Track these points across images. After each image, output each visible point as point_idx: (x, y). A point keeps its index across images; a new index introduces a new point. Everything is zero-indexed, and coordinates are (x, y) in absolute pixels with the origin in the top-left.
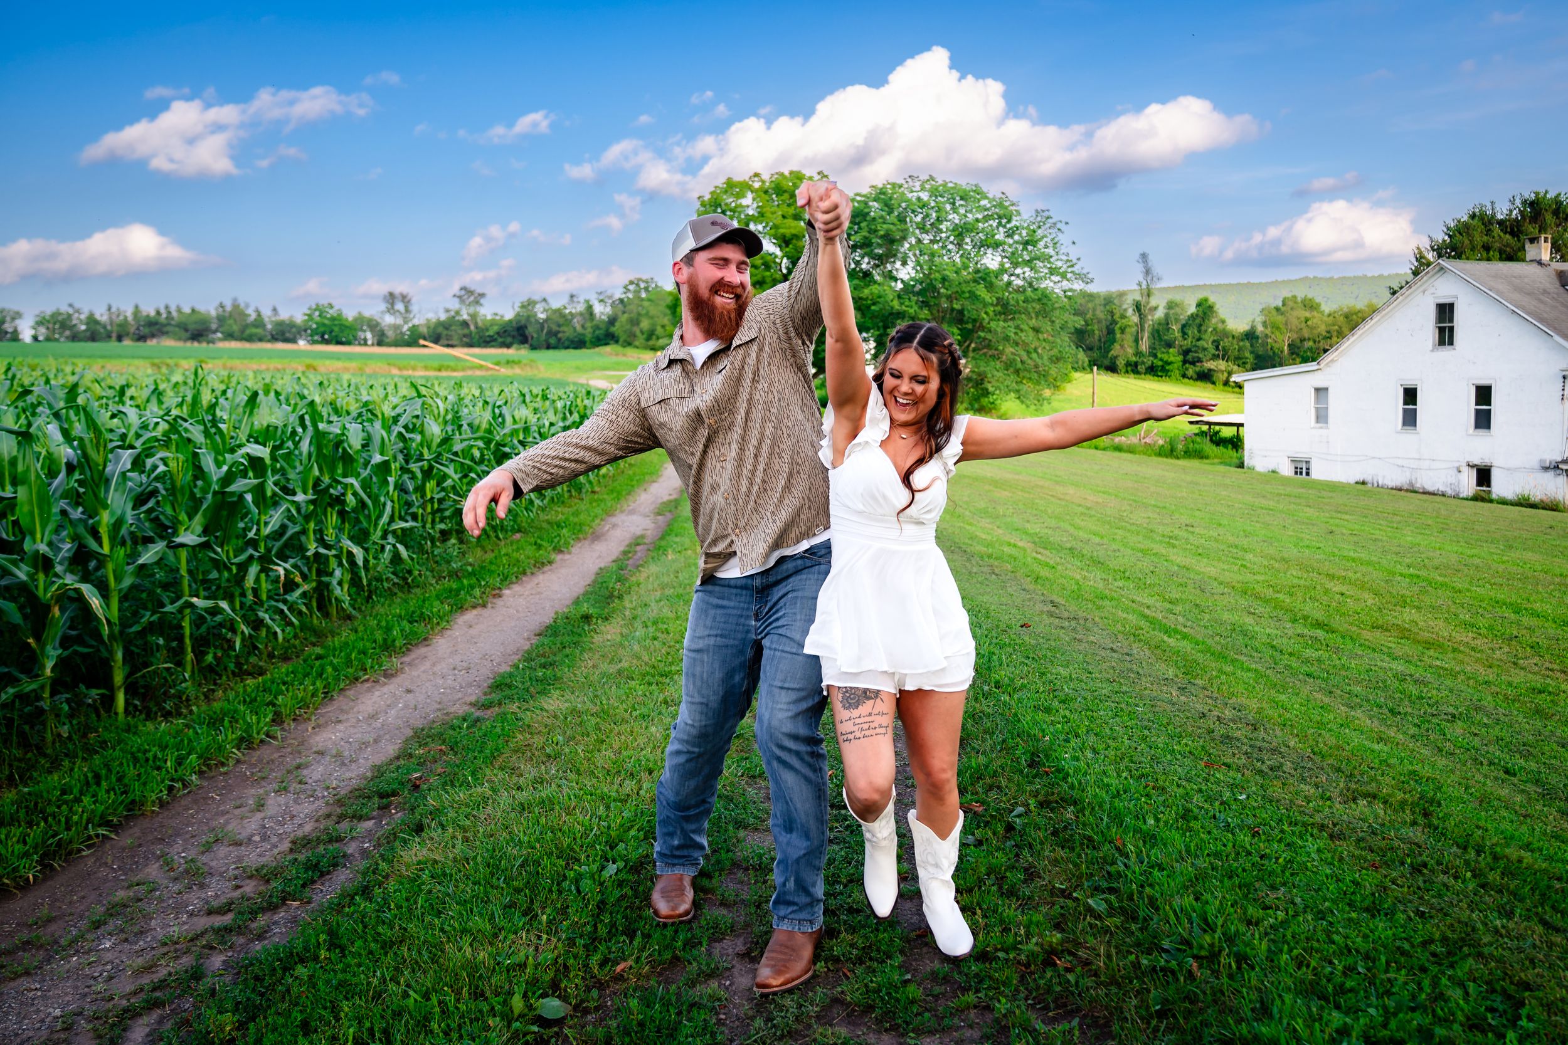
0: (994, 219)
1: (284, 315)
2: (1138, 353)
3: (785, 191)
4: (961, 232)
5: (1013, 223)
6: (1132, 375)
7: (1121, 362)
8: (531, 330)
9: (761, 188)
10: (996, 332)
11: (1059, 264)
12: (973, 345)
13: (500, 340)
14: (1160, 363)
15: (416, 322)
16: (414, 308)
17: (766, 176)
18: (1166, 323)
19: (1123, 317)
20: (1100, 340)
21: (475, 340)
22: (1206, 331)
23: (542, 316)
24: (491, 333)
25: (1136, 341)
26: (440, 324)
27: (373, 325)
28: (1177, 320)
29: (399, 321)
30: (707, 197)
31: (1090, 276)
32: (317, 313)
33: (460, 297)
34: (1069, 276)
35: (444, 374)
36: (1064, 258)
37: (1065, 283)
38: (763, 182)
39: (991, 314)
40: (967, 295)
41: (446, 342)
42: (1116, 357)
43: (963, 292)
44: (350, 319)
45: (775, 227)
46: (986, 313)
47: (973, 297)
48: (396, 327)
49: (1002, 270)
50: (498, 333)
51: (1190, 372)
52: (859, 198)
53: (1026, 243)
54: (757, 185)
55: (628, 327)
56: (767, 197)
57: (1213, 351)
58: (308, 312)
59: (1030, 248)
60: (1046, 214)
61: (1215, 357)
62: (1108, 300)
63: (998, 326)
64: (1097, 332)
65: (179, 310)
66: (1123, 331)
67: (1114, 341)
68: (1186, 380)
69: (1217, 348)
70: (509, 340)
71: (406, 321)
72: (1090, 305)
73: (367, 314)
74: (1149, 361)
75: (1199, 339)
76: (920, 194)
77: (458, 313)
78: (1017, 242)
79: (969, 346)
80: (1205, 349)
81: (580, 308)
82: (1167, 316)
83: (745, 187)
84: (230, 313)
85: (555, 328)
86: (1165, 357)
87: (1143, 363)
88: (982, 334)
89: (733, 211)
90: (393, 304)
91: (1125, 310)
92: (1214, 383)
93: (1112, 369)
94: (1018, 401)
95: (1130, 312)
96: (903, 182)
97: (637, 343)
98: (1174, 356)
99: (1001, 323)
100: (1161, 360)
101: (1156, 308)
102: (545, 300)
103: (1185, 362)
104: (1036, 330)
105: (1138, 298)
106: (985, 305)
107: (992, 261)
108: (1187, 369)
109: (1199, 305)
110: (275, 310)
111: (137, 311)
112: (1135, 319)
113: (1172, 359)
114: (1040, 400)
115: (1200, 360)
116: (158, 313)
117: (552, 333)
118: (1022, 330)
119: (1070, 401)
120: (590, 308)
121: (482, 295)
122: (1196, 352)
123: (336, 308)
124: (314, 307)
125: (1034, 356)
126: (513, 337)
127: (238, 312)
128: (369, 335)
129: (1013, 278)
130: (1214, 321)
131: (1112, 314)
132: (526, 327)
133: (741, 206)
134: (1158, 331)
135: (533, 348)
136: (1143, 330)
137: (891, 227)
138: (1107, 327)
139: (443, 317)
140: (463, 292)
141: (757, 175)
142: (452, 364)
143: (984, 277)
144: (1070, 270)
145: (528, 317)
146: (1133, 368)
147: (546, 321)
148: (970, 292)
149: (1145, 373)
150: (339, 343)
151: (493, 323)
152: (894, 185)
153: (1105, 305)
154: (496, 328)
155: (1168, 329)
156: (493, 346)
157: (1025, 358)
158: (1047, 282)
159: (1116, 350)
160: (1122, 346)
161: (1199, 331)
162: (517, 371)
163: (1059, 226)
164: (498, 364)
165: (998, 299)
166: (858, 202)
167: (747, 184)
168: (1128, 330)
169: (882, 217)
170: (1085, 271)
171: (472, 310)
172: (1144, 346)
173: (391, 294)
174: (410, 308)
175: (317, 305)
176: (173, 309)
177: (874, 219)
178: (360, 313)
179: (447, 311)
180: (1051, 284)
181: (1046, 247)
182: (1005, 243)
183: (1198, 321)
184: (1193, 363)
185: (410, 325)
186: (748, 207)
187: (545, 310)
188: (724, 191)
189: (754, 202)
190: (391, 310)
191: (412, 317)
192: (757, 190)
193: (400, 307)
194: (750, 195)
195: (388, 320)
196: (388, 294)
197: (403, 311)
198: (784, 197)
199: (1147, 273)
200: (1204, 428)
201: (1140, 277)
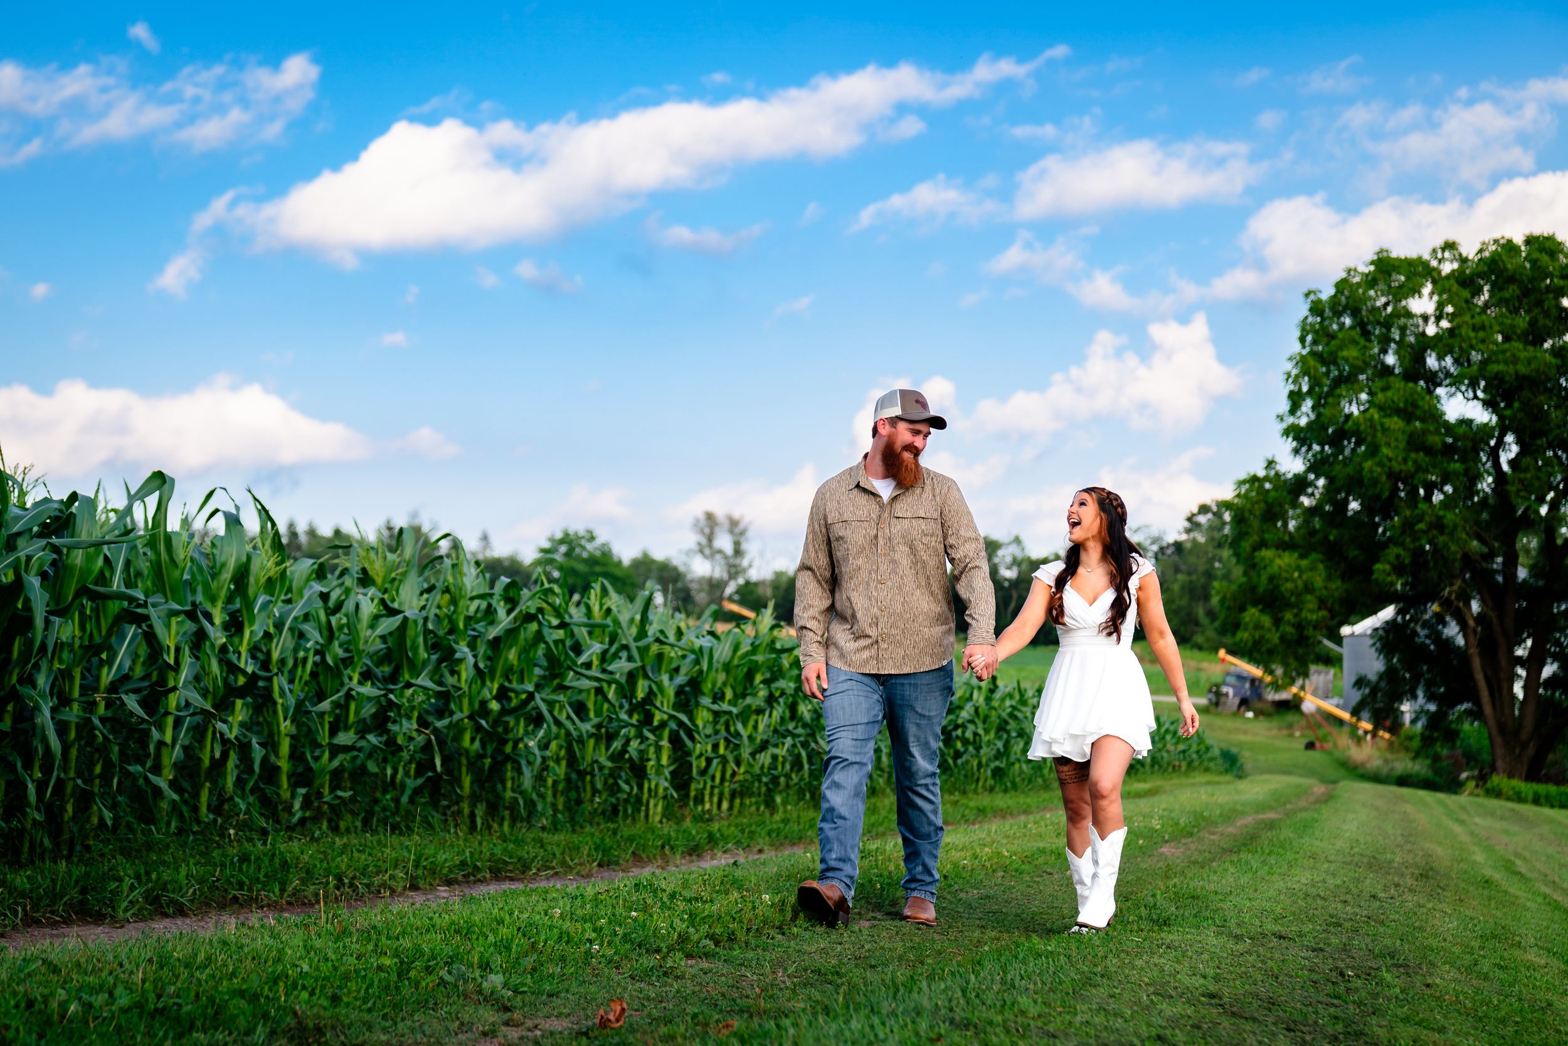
15: (754, 575)
16: (751, 548)
17: (1470, 250)
23: (1010, 574)
27: (670, 577)
29: (720, 571)
30: (1327, 292)
32: (563, 549)
38: (1464, 260)
44: (626, 560)
48: (715, 586)
54: (1447, 268)
55: (1184, 602)
58: (547, 545)
65: (312, 533)
71: (733, 576)
73: (658, 555)
90: (710, 539)
102: (1017, 540)
110: (485, 538)
123: (600, 540)
124: (559, 535)
133: (1409, 315)
141: (1450, 246)
167: (1425, 264)
173: (710, 517)
174: (744, 546)
175: (567, 535)
176: (301, 528)
178: (646, 554)
185: (741, 581)
186: (1426, 318)
187: (1016, 562)
188: (1371, 281)
189: (1440, 306)
190: (707, 549)
191: (745, 563)
192: (1448, 277)
193: (724, 542)
194: (1427, 289)
195: (701, 568)
196: (702, 517)
197: (729, 549)
198: (1506, 294)
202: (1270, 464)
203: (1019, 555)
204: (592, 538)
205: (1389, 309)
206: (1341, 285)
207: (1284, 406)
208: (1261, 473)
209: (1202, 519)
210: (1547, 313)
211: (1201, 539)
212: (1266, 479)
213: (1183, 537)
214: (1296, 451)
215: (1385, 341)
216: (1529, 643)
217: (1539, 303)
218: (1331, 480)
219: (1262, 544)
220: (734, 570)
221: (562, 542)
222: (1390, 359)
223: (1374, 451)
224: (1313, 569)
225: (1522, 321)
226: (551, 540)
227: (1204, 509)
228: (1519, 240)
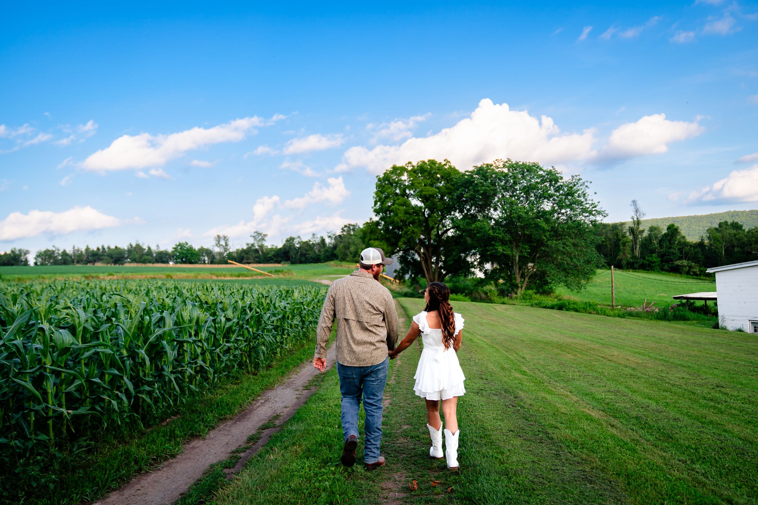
0: (547, 182)
1: (162, 249)
2: (634, 257)
3: (426, 171)
4: (527, 190)
5: (559, 184)
6: (631, 270)
7: (624, 262)
8: (292, 253)
9: (412, 170)
10: (551, 247)
11: (588, 206)
12: (538, 255)
13: (275, 259)
14: (647, 262)
15: (231, 250)
16: (230, 243)
17: (415, 164)
18: (649, 239)
19: (624, 236)
20: (611, 250)
21: (262, 260)
22: (674, 243)
23: (298, 246)
24: (270, 255)
25: (632, 250)
26: (243, 251)
27: (208, 253)
28: (656, 238)
29: (222, 250)
30: (382, 176)
31: (606, 212)
32: (179, 247)
33: (254, 237)
34: (594, 212)
35: (241, 278)
36: (590, 202)
37: (591, 217)
38: (414, 166)
39: (548, 236)
40: (533, 226)
41: (246, 261)
42: (621, 260)
43: (531, 224)
44: (197, 250)
45: (421, 191)
46: (545, 236)
47: (537, 226)
48: (220, 254)
49: (553, 211)
50: (274, 256)
51: (666, 267)
52: (467, 173)
53: (567, 195)
54: (410, 168)
55: (343, 250)
56: (415, 175)
57: (679, 255)
58: (175, 247)
59: (570, 197)
60: (578, 178)
61: (680, 258)
62: (615, 227)
63: (552, 243)
64: (609, 246)
65: (109, 248)
66: (624, 244)
67: (619, 250)
68: (664, 272)
69: (681, 253)
70: (280, 259)
72: (604, 231)
73: (205, 247)
74: (641, 261)
75: (670, 248)
76: (503, 169)
77: (253, 245)
78: (562, 195)
79: (535, 255)
80: (674, 254)
81: (318, 240)
82: (650, 235)
83: (403, 170)
84: (135, 248)
85: (304, 252)
86: (650, 259)
87: (637, 262)
88: (543, 248)
89: (397, 183)
90: (219, 242)
91: (625, 233)
92: (681, 273)
93: (619, 266)
94: (566, 287)
95: (628, 234)
96: (493, 163)
97: (348, 259)
98: (655, 258)
99: (554, 242)
100: (648, 260)
101: (643, 231)
102: (299, 237)
103: (662, 261)
104: (575, 245)
105: (632, 226)
106: (544, 230)
107: (547, 206)
108: (664, 265)
109: (669, 228)
110: (158, 246)
111: (87, 249)
112: (631, 238)
113: (654, 260)
114: (579, 286)
115: (671, 260)
116: (98, 249)
117: (302, 255)
118: (567, 246)
119: (596, 286)
120: (323, 240)
121: (265, 235)
122: (669, 255)
123: (189, 244)
124: (178, 244)
125: (575, 260)
126: (282, 257)
127: (138, 248)
128: (206, 258)
129: (560, 215)
130: (678, 237)
131: (617, 235)
132: (289, 252)
133: (401, 180)
134: (645, 244)
135: (293, 263)
136: (636, 244)
137: (487, 188)
138: (615, 243)
139: (245, 247)
140: (256, 234)
141: (410, 163)
142: (245, 273)
143: (543, 214)
144: (594, 209)
145: (290, 246)
146: (631, 266)
147: (299, 248)
148: (535, 224)
149: (639, 269)
150: (191, 263)
151: (272, 250)
152: (487, 165)
153: (613, 230)
154: (273, 253)
155: (651, 243)
156: (271, 263)
157: (569, 262)
158: (581, 216)
159: (621, 256)
160: (624, 254)
161: (670, 243)
162: (281, 276)
163: (586, 184)
164: (270, 272)
165: (552, 227)
166: (467, 175)
167: (404, 168)
168: (627, 244)
169: (481, 183)
170: (603, 210)
171: (260, 243)
172: (637, 253)
173: (218, 236)
174: (228, 243)
176: (106, 247)
177: (477, 184)
178: (202, 247)
179: (248, 244)
180: (583, 218)
181: (579, 196)
182: (555, 195)
183: (669, 238)
184: (667, 262)
185: (228, 252)
186: (405, 181)
187: (299, 243)
188: (392, 172)
189: (409, 178)
190: (218, 244)
191: (229, 248)
192: (410, 171)
193: (223, 243)
194: (406, 174)
195: (217, 250)
196: (216, 236)
197: (224, 245)
198: (425, 175)
199: (637, 211)
200: (684, 301)
201: (633, 214)
202: (371, 219)
203: (300, 241)
204: (187, 244)
205: (397, 179)
206: (385, 174)
207: (373, 204)
208: (369, 222)
209: (345, 229)
210: (434, 179)
211: (345, 233)
212: (370, 223)
213: (341, 234)
214: (376, 215)
215: (396, 187)
216: (435, 258)
217: (432, 176)
218: (385, 222)
220: (226, 250)
221: (179, 245)
222: (398, 191)
223: (396, 215)
225: (429, 182)
226: (176, 245)
227: (346, 226)
228: (426, 161)
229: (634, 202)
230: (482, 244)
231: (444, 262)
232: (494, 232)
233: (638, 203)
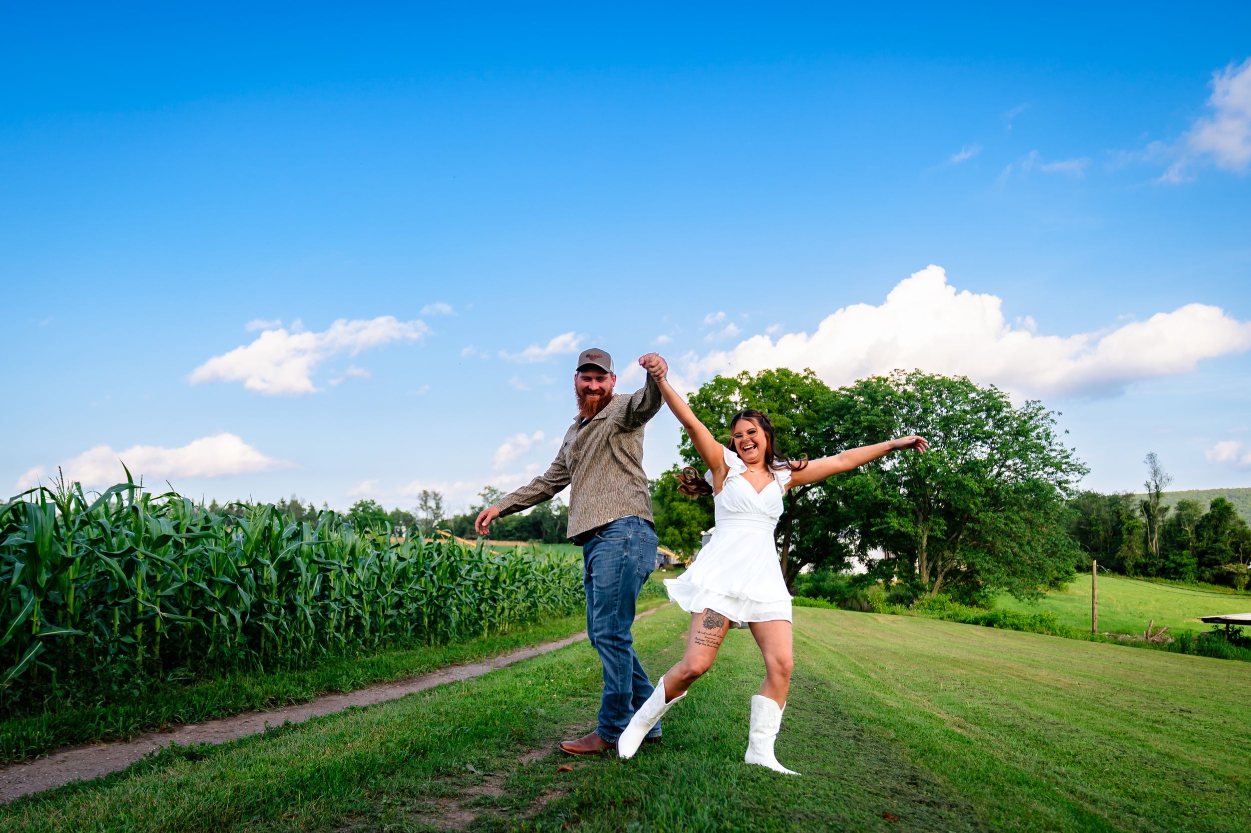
0: (982, 411)
2: (1147, 554)
3: (772, 387)
4: (947, 423)
5: (1003, 414)
6: (1142, 578)
7: (1129, 564)
8: (546, 526)
9: (748, 385)
10: (984, 523)
11: (1053, 454)
12: (961, 537)
13: (518, 534)
14: (1172, 565)
15: (445, 517)
16: (443, 505)
17: (754, 374)
18: (1177, 524)
19: (1130, 517)
20: (1105, 541)
21: (496, 534)
22: (1223, 532)
23: (555, 511)
24: (509, 528)
25: (1146, 542)
26: (465, 518)
27: (407, 519)
28: (1190, 521)
29: (430, 516)
31: (1086, 466)
32: (361, 509)
33: (484, 495)
34: (1064, 466)
36: (1058, 448)
37: (1060, 474)
38: (751, 379)
39: (980, 504)
40: (954, 485)
41: (470, 536)
42: (1124, 558)
43: (950, 482)
46: (974, 503)
47: (960, 487)
48: (428, 522)
49: (991, 461)
50: (516, 528)
51: (1207, 575)
52: (843, 392)
53: (1017, 433)
54: (744, 382)
56: (754, 393)
57: (1233, 554)
58: (353, 507)
59: (1021, 439)
60: (1038, 405)
61: (1235, 560)
62: (1114, 500)
63: (988, 516)
64: (1102, 533)
66: (1130, 532)
67: (1121, 541)
68: (1203, 583)
69: (1237, 551)
70: (525, 535)
71: (436, 518)
72: (1094, 506)
73: (403, 509)
74: (1160, 562)
75: (1216, 541)
76: (906, 387)
78: (1005, 433)
79: (957, 537)
80: (1222, 551)
82: (1178, 516)
83: (733, 383)
84: (289, 507)
86: (1178, 559)
87: (1153, 565)
88: (970, 525)
89: (721, 407)
90: (426, 502)
91: (1133, 511)
92: (1234, 587)
93: (1119, 569)
94: (1010, 594)
95: (1138, 513)
96: (889, 376)
98: (1187, 558)
99: (990, 514)
100: (1174, 562)
101: (1166, 509)
103: (1200, 564)
104: (1029, 522)
105: (1147, 499)
106: (973, 494)
107: (980, 452)
108: (1203, 572)
109: (1214, 505)
112: (1144, 520)
113: (1186, 561)
114: (1035, 595)
115: (1218, 563)
118: (1013, 522)
119: (1072, 600)
122: (1212, 554)
123: (377, 504)
124: (359, 503)
125: (1027, 548)
126: (529, 532)
127: (295, 507)
128: (404, 528)
129: (1003, 469)
130: (1232, 522)
131: (1118, 514)
132: (542, 522)
134: (1169, 532)
135: (547, 542)
136: (1152, 532)
137: (876, 418)
138: (1113, 528)
139: (468, 512)
140: (487, 491)
141: (745, 373)
143: (972, 467)
144: (1064, 461)
145: (542, 512)
146: (1143, 571)
147: (557, 515)
148: (956, 482)
149: (1156, 576)
152: (879, 379)
153: (1111, 506)
154: (514, 523)
155: (1180, 531)
156: (510, 540)
157: (1016, 550)
158: (1041, 472)
159: (1123, 551)
160: (1130, 548)
161: (1216, 533)
163: (1052, 416)
165: (987, 489)
166: (843, 396)
167: (735, 381)
168: (1136, 531)
169: (866, 409)
170: (1080, 462)
172: (1154, 546)
173: (425, 492)
174: (441, 505)
175: (362, 502)
177: (858, 412)
178: (397, 510)
179: (473, 508)
180: (1045, 476)
181: (1038, 437)
182: (994, 434)
183: (1213, 522)
184: (1210, 565)
185: (440, 520)
186: (737, 403)
187: (559, 508)
188: (714, 388)
189: (744, 398)
190: (424, 506)
191: (441, 512)
192: (745, 386)
193: (432, 503)
194: (737, 391)
195: (422, 515)
196: (422, 492)
197: (434, 507)
198: (769, 393)
199: (1156, 473)
200: (1222, 626)
201: (1149, 478)
202: (675, 465)
203: (561, 505)
204: (374, 504)
205: (722, 400)
208: (672, 470)
210: (786, 401)
212: (674, 472)
214: (685, 460)
215: (720, 413)
216: (783, 537)
217: (783, 397)
219: (673, 500)
220: (437, 516)
221: (360, 505)
222: (723, 420)
224: (695, 510)
225: (777, 405)
226: (355, 505)
228: (774, 370)
229: (1151, 456)
230: (864, 514)
231: (799, 544)
232: (885, 494)
233: (1158, 458)
